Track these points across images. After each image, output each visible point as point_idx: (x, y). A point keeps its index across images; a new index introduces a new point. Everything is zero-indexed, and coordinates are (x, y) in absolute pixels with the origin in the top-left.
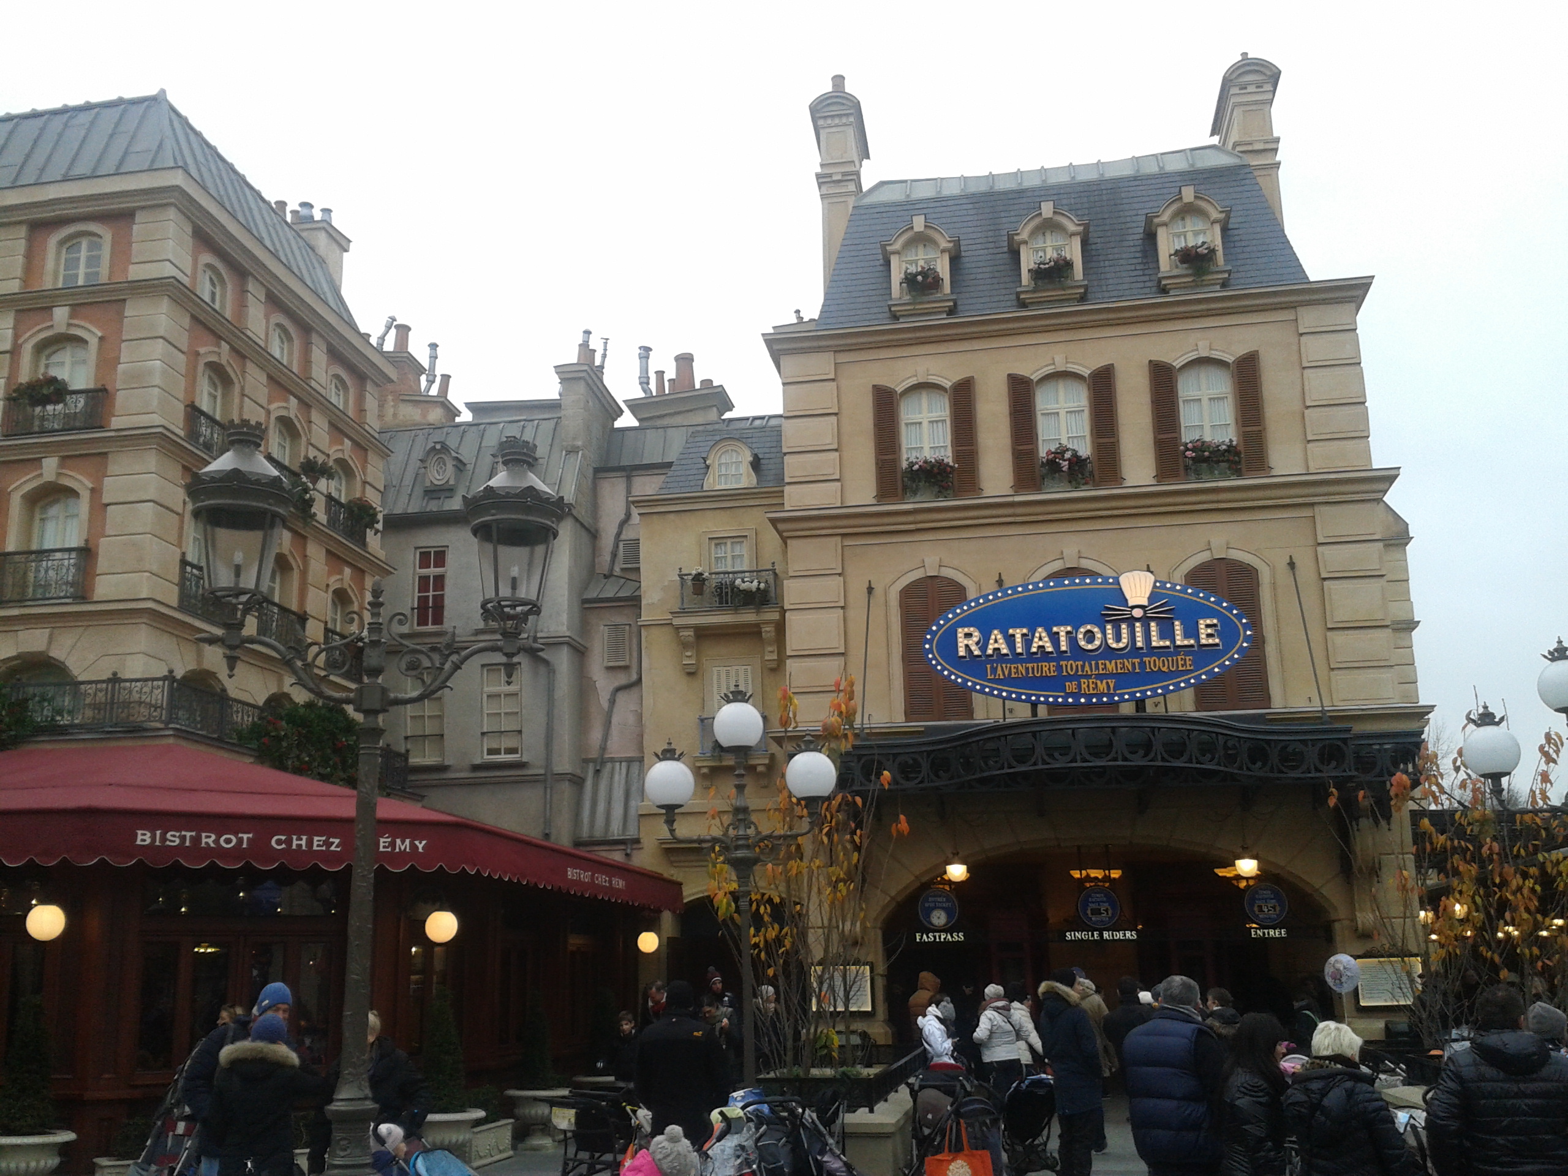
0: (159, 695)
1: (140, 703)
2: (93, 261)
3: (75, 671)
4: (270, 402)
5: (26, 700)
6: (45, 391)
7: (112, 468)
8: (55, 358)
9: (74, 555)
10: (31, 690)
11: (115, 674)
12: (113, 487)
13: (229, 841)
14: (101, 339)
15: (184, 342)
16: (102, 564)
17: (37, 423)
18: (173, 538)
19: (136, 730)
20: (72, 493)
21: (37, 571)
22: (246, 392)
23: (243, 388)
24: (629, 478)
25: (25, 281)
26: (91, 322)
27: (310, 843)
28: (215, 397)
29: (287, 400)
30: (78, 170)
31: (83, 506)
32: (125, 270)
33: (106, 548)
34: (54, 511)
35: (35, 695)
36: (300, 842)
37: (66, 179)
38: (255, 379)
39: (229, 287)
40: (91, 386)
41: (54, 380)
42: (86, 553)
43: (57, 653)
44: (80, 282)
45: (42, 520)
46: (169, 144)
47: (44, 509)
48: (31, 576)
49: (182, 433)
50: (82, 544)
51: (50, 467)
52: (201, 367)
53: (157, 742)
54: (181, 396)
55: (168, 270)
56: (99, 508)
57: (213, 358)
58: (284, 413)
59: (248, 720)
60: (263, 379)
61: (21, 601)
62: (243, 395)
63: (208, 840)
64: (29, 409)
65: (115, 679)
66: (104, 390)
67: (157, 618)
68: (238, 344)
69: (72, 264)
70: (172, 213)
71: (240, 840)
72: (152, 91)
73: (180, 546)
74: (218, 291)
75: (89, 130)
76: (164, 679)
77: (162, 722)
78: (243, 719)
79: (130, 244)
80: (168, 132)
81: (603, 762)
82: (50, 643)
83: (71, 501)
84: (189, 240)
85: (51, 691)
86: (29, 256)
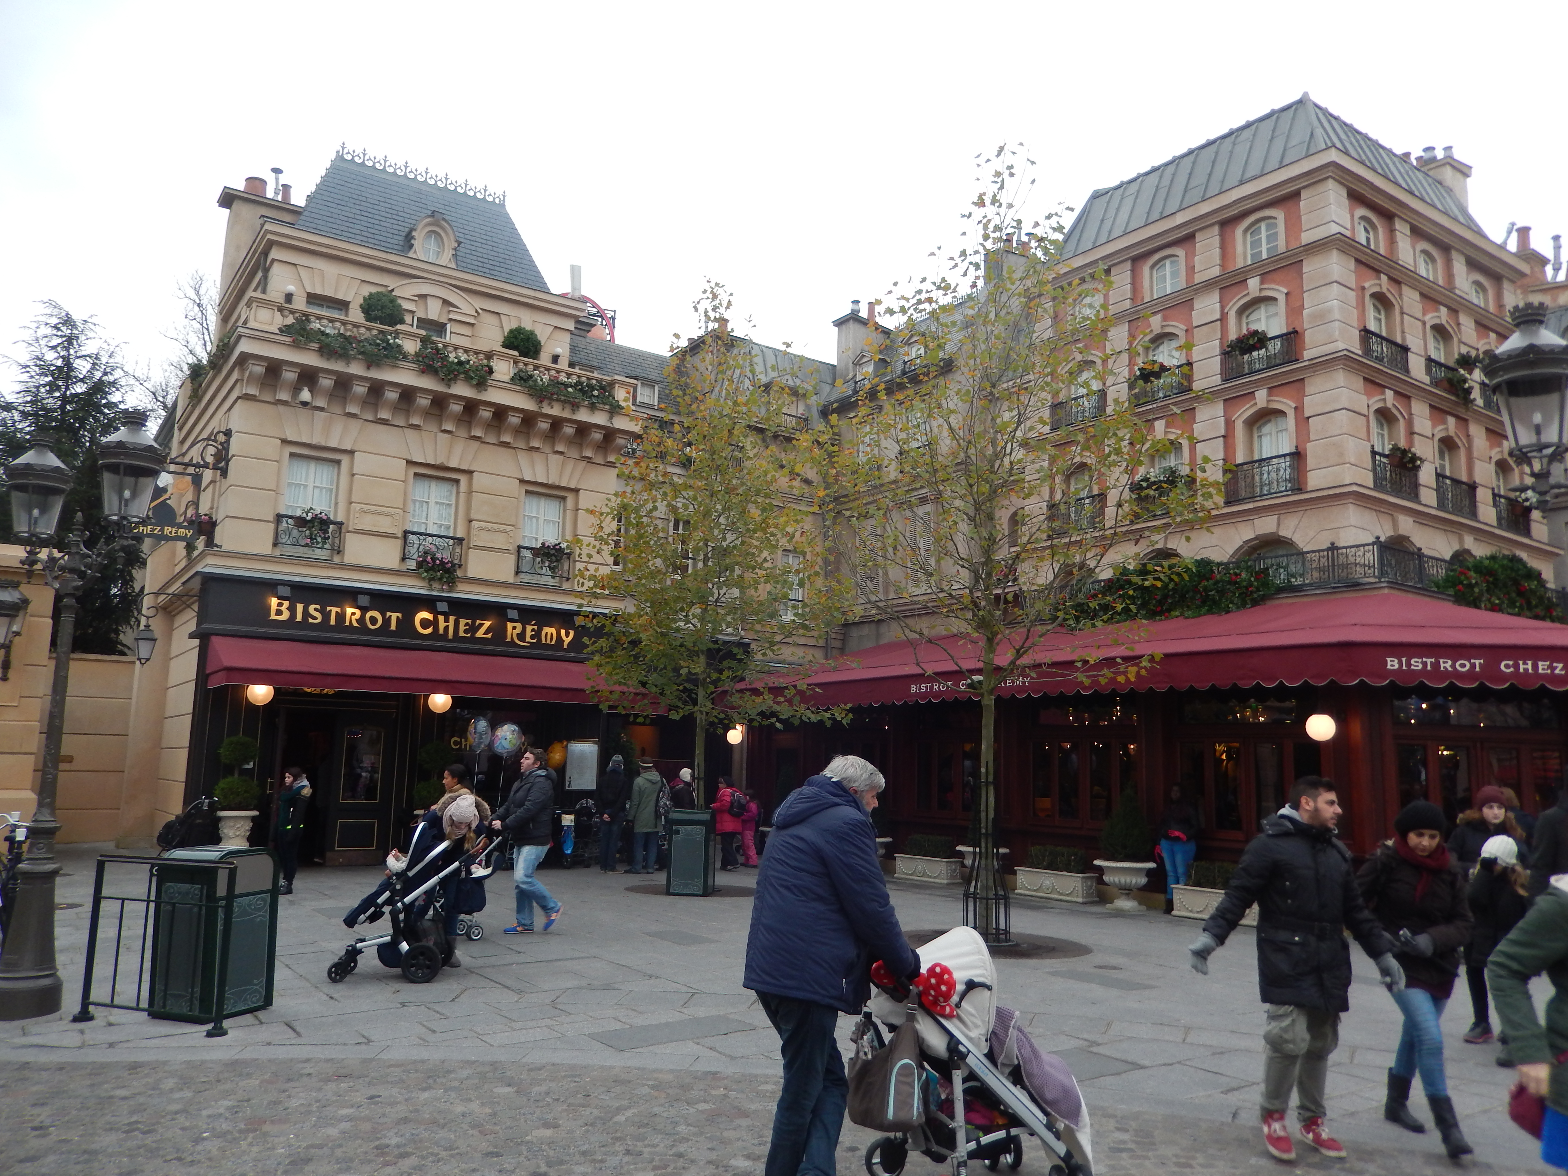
0: (1371, 557)
1: (1356, 564)
2: (1271, 238)
3: (1301, 545)
4: (1424, 314)
5: (1267, 569)
6: (1251, 342)
7: (1309, 389)
8: (1253, 317)
9: (1288, 459)
10: (1269, 561)
11: (1333, 544)
12: (1310, 405)
13: (1463, 666)
14: (1287, 294)
15: (1352, 282)
16: (1311, 462)
17: (1246, 366)
18: (1364, 436)
19: (1355, 585)
20: (1282, 413)
21: (1262, 474)
22: (1405, 310)
23: (1401, 308)
25: (1223, 266)
26: (1278, 284)
27: (1535, 667)
28: (1380, 320)
29: (1437, 310)
30: (1249, 174)
31: (1291, 421)
32: (1298, 238)
33: (1312, 451)
34: (1266, 429)
35: (1272, 565)
36: (1526, 666)
37: (1242, 183)
38: (1410, 299)
39: (1380, 230)
40: (1285, 331)
41: (1256, 332)
42: (1298, 456)
43: (1284, 533)
44: (1264, 256)
45: (1260, 437)
46: (1319, 131)
47: (1259, 428)
48: (1257, 478)
49: (1360, 352)
50: (1294, 450)
51: (1261, 397)
52: (1367, 298)
53: (1376, 592)
54: (1355, 324)
55: (1334, 229)
56: (1303, 421)
57: (1376, 289)
58: (1437, 321)
59: (1442, 573)
60: (1416, 296)
61: (1252, 498)
62: (1402, 313)
63: (1446, 664)
64: (1239, 357)
65: (1333, 548)
66: (1295, 332)
67: (1360, 498)
68: (1395, 275)
69: (1256, 244)
70: (1331, 184)
71: (1473, 666)
72: (1297, 97)
73: (1369, 441)
74: (1371, 236)
75: (1252, 142)
76: (1373, 544)
77: (1374, 576)
78: (1439, 572)
79: (1300, 217)
80: (1316, 123)
82: (1278, 524)
83: (1280, 420)
84: (1346, 202)
85: (1284, 561)
86: (1223, 247)
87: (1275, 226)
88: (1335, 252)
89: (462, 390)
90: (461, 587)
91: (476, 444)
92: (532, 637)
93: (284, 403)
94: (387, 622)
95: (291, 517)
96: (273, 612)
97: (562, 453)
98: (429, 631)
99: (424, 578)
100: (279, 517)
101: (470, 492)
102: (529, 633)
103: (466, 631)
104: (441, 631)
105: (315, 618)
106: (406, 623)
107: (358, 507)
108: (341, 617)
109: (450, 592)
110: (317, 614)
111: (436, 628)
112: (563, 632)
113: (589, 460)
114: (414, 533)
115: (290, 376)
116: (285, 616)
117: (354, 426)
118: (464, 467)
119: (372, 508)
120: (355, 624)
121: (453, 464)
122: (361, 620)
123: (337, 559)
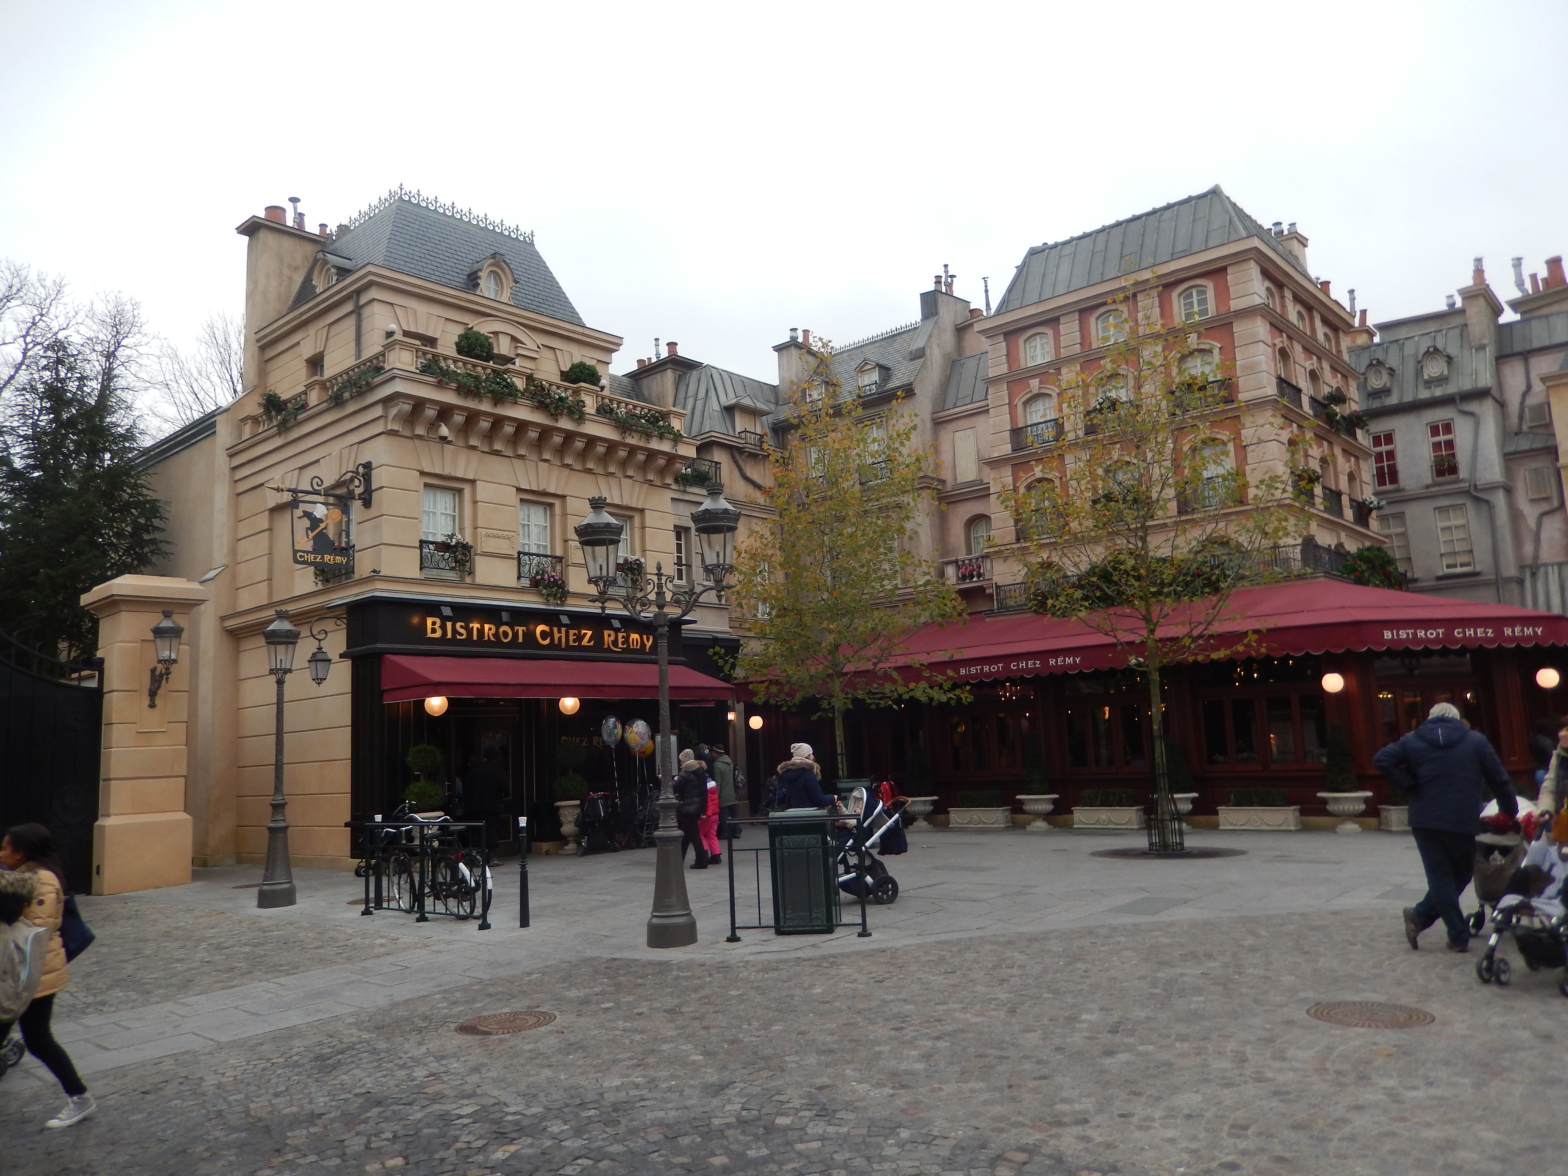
0: (1299, 554)
2: (1202, 303)
4: (1305, 362)
7: (1244, 424)
9: (1230, 478)
11: (1276, 544)
12: (1246, 436)
13: (1432, 634)
14: (1221, 348)
15: (1269, 340)
16: (1250, 481)
18: (1285, 460)
19: (1291, 576)
20: (1222, 442)
22: (1296, 360)
23: (1294, 358)
24: (1526, 360)
25: (1162, 322)
26: (1213, 340)
27: (1476, 632)
28: (1285, 369)
29: (1310, 358)
31: (1230, 449)
32: (1228, 305)
33: (1250, 470)
36: (1470, 632)
37: (1173, 260)
38: (1297, 351)
39: (1276, 296)
40: (1220, 378)
42: (1238, 476)
43: (1232, 535)
44: (1198, 318)
45: (1203, 460)
46: (1236, 219)
48: (1205, 493)
49: (1278, 395)
50: (1234, 471)
51: (1205, 429)
52: (1278, 353)
53: (1314, 581)
54: (1274, 373)
55: (1256, 300)
57: (1281, 345)
58: (1311, 367)
60: (1300, 348)
62: (1295, 363)
63: (1421, 634)
65: (1274, 547)
66: (1229, 379)
68: (1288, 331)
69: (1189, 307)
71: (1438, 634)
72: (1210, 186)
73: (1288, 463)
74: (1271, 301)
75: (1177, 222)
76: (1302, 544)
79: (1227, 288)
80: (1232, 212)
81: (1538, 567)
82: (1226, 529)
84: (1259, 275)
86: (1161, 306)
87: (1205, 293)
88: (1259, 318)
89: (565, 424)
90: (570, 601)
91: (566, 472)
92: (623, 643)
93: (419, 437)
94: (515, 635)
95: (432, 543)
96: (429, 631)
97: (630, 477)
98: (547, 642)
99: (542, 595)
100: (423, 543)
101: (564, 515)
102: (620, 640)
103: (574, 641)
104: (556, 642)
105: (461, 635)
106: (530, 636)
107: (484, 531)
108: (481, 631)
109: (562, 606)
110: (462, 631)
111: (552, 640)
112: (645, 637)
113: (650, 483)
114: (525, 554)
115: (431, 413)
116: (438, 634)
117: (475, 456)
118: (559, 492)
119: (494, 532)
120: (492, 639)
121: (551, 490)
122: (496, 635)
123: (468, 580)
